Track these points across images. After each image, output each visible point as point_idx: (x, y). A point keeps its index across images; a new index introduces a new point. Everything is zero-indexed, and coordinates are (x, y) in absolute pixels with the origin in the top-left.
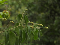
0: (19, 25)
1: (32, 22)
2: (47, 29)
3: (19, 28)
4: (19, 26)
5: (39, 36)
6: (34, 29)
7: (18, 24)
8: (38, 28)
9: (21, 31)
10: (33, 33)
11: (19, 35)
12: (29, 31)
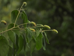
0: (14, 27)
1: (33, 22)
2: (56, 33)
3: (14, 31)
4: (14, 29)
5: (43, 44)
6: (36, 33)
7: (12, 26)
8: (43, 31)
9: (17, 36)
10: (35, 39)
11: (14, 41)
12: (30, 36)
